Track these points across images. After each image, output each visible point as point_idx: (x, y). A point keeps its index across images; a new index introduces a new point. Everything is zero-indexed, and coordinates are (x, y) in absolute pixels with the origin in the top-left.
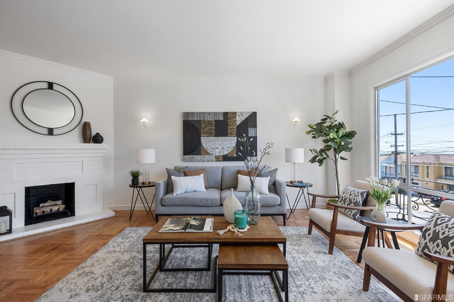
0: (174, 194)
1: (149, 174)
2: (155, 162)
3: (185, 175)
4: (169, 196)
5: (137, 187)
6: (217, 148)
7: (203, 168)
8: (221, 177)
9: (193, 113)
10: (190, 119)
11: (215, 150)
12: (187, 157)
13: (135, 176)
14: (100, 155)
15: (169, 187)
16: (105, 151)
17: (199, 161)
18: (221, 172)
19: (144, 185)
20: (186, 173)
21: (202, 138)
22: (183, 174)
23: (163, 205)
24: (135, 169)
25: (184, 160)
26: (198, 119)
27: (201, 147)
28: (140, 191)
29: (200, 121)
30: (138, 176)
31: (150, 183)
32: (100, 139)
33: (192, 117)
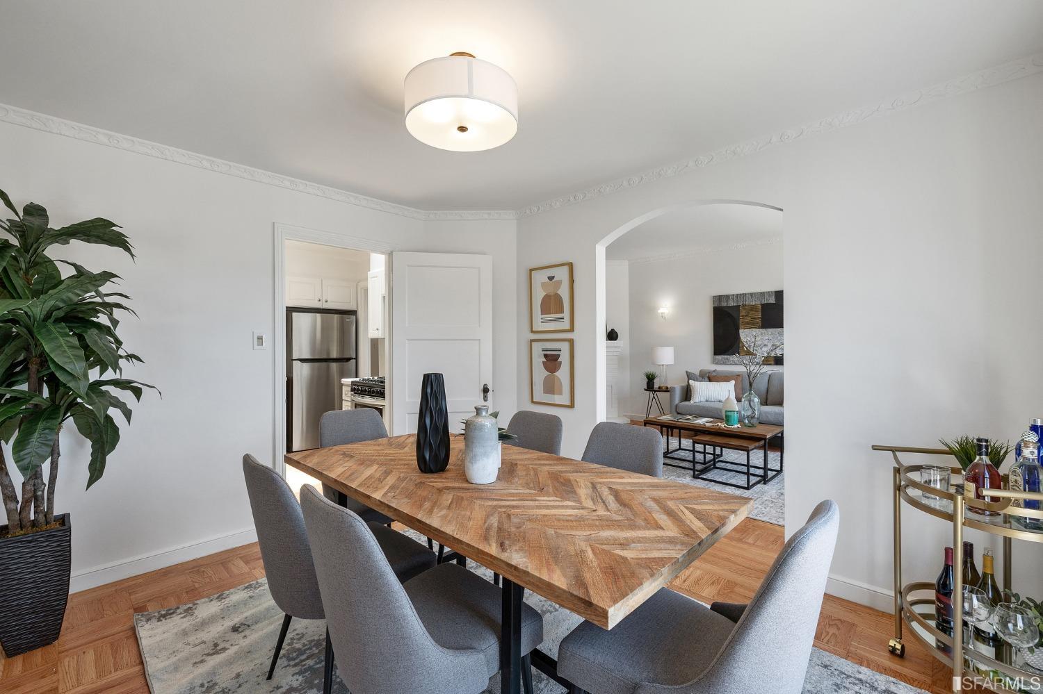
0: (692, 402)
1: (666, 377)
2: (673, 363)
3: (710, 380)
4: (686, 403)
5: (652, 391)
6: (765, 345)
7: (738, 374)
8: (766, 386)
9: (727, 297)
10: (724, 304)
11: (761, 348)
12: (719, 357)
13: (651, 379)
14: (615, 353)
15: (687, 394)
16: (619, 350)
17: (736, 364)
18: (767, 381)
19: (660, 389)
20: (710, 377)
21: (741, 331)
22: (707, 379)
23: (678, 413)
24: (651, 370)
25: (715, 362)
26: (735, 304)
27: (739, 344)
28: (655, 395)
29: (738, 307)
30: (653, 379)
31: (667, 388)
32: (615, 335)
33: (727, 301)
